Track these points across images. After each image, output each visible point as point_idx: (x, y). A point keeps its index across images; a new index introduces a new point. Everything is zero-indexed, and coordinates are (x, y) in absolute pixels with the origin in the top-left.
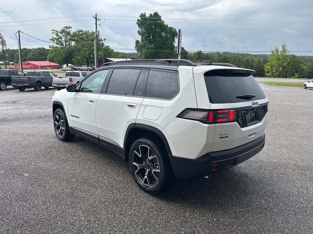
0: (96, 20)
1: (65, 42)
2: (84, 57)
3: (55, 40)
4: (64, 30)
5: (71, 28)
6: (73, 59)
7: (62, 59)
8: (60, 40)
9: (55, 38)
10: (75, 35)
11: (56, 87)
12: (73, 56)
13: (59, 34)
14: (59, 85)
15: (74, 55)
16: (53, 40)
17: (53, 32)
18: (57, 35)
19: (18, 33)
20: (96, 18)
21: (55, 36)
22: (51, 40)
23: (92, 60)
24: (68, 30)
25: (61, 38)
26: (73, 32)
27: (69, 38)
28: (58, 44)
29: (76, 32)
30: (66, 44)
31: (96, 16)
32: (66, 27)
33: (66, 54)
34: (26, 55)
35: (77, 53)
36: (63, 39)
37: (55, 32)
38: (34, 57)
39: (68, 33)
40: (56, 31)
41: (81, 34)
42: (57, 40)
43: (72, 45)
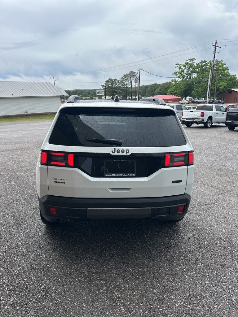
0: (215, 48)
1: (187, 75)
2: (205, 89)
3: (177, 73)
4: (188, 63)
5: (195, 60)
6: (192, 92)
7: (181, 92)
8: (183, 73)
9: (178, 72)
10: (198, 66)
11: (185, 121)
12: (192, 89)
13: (182, 67)
14: (188, 119)
15: (193, 87)
16: (175, 74)
17: (177, 65)
18: (180, 68)
19: (139, 71)
20: (216, 46)
21: (178, 70)
22: (174, 73)
23: (213, 91)
24: (192, 62)
25: (184, 71)
26: (197, 64)
27: (191, 70)
28: (180, 77)
29: (199, 63)
30: (187, 77)
31: (216, 44)
32: (190, 60)
33: (186, 87)
34: (155, 90)
35: (196, 85)
36: (185, 72)
37: (178, 65)
38: (161, 91)
39: (191, 66)
40: (180, 65)
41: (204, 65)
42: (180, 73)
43: (192, 78)
